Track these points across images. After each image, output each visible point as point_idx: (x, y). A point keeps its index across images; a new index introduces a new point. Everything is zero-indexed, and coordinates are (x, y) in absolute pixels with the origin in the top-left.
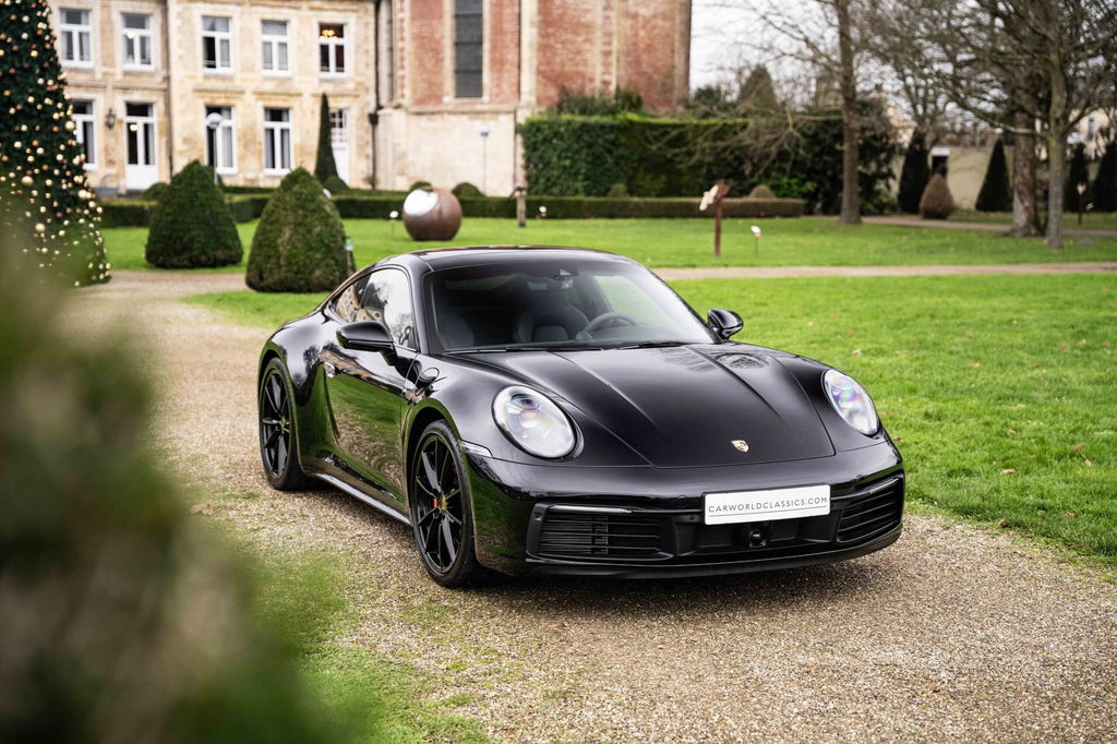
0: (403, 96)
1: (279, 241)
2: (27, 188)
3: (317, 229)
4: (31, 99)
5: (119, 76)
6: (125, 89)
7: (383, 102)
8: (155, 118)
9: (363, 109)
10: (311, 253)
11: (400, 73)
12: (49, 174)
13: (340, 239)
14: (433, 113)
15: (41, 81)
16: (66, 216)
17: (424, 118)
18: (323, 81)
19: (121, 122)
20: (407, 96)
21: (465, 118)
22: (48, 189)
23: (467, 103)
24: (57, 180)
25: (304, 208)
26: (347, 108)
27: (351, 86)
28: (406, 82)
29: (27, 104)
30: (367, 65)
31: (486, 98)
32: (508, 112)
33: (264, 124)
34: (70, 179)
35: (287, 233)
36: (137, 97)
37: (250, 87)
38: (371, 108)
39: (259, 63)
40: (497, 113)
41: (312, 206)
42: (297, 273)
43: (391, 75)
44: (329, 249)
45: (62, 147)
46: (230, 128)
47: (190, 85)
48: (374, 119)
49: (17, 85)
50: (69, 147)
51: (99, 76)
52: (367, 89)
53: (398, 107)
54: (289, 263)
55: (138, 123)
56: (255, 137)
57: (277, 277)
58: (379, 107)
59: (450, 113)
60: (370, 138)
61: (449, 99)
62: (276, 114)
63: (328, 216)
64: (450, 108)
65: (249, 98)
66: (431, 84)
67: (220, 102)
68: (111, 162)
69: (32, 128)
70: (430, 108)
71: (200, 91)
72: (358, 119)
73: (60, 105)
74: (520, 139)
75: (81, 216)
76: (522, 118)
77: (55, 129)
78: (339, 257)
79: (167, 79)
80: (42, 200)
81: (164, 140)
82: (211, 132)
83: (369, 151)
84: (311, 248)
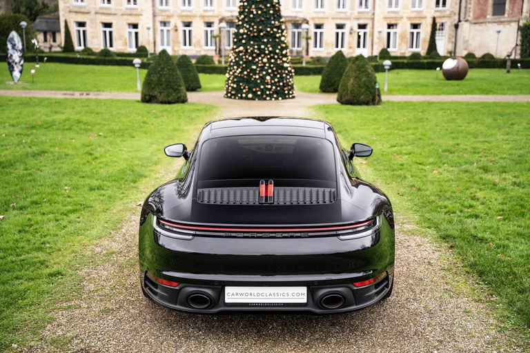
0: (469, 16)
1: (348, 84)
2: (265, 63)
3: (364, 79)
4: (269, 29)
5: (356, 14)
6: (358, 19)
7: (462, 19)
8: (368, 30)
9: (452, 23)
10: (360, 89)
11: (469, 6)
12: (273, 58)
13: (373, 83)
14: (481, 23)
15: (273, 22)
16: (278, 73)
17: (477, 25)
18: (436, 11)
19: (355, 32)
20: (471, 16)
21: (495, 24)
22: (272, 63)
23: (497, 18)
24: (276, 60)
25: (359, 70)
26: (446, 22)
27: (448, 13)
28: (471, 10)
29: (267, 31)
30: (456, 4)
31: (506, 15)
32: (515, 21)
33: (410, 30)
34: (281, 59)
35: (352, 81)
36: (362, 22)
37: (405, 16)
38: (456, 22)
39: (410, 6)
40: (510, 22)
41: (362, 70)
42: (354, 97)
43: (466, 7)
44: (368, 87)
45: (279, 47)
46: (396, 33)
47: (382, 16)
48: (457, 26)
49: (264, 24)
50: (282, 47)
51: (349, 14)
52: (455, 14)
53: (467, 21)
54: (351, 93)
55: (362, 32)
56: (405, 36)
57: (346, 98)
58: (460, 21)
59: (489, 22)
60: (454, 34)
61: (489, 17)
62: (415, 26)
63: (369, 74)
64: (490, 20)
65: (405, 20)
66: (482, 10)
67: (393, 22)
68: (350, 48)
69: (268, 40)
70: (480, 21)
71: (385, 18)
72: (450, 27)
73: (280, 31)
74: (520, 33)
75: (285, 73)
76: (521, 24)
77: (277, 40)
78: (372, 91)
79: (374, 14)
80: (270, 67)
81: (371, 38)
82: (389, 34)
83: (454, 40)
84: (360, 87)
